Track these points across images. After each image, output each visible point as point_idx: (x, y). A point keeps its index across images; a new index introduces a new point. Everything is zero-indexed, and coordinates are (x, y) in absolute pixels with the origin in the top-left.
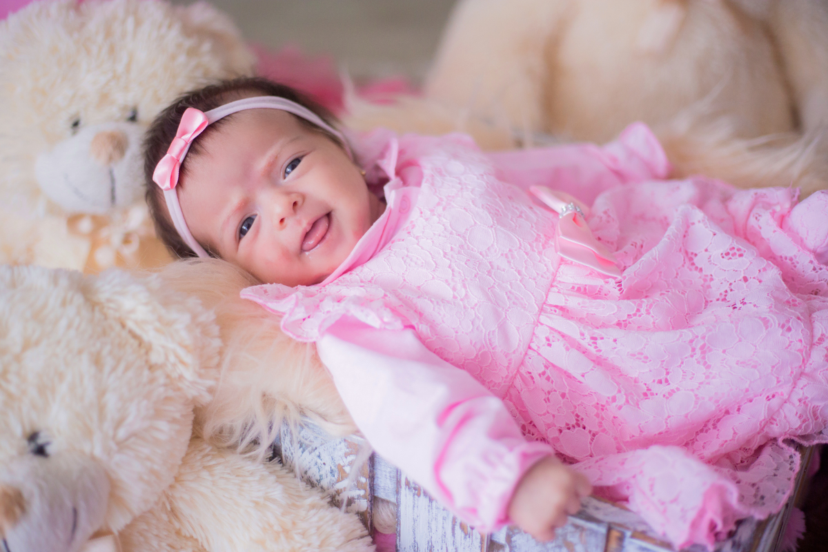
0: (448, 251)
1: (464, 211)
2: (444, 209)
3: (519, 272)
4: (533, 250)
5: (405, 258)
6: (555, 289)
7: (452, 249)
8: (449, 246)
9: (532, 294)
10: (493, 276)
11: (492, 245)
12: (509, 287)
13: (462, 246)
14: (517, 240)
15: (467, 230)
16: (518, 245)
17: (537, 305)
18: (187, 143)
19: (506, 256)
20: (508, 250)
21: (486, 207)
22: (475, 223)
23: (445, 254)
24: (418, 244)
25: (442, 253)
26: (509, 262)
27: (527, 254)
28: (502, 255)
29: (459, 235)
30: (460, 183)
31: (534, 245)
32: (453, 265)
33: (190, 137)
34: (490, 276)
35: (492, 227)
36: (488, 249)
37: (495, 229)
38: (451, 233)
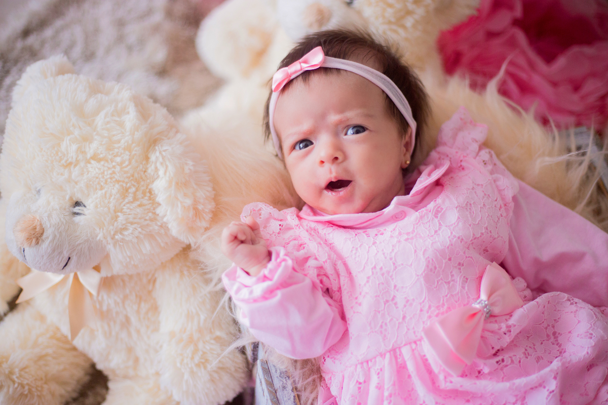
0: (378, 267)
1: (413, 251)
2: (407, 240)
3: (404, 318)
4: (428, 312)
5: (354, 249)
6: (414, 346)
7: (381, 268)
8: (382, 265)
9: (398, 336)
10: (386, 305)
11: (407, 287)
12: (389, 320)
13: (388, 272)
14: (424, 297)
15: (402, 264)
16: (421, 301)
17: (393, 345)
18: (301, 69)
19: (408, 301)
20: (412, 298)
21: (429, 261)
22: (411, 265)
23: (375, 267)
24: (369, 247)
25: (373, 265)
26: (405, 306)
27: (421, 310)
28: (406, 298)
29: (394, 264)
30: (436, 232)
31: (433, 309)
32: (371, 278)
33: (306, 67)
34: (385, 304)
35: (418, 276)
36: (402, 287)
37: (418, 279)
38: (391, 259)
